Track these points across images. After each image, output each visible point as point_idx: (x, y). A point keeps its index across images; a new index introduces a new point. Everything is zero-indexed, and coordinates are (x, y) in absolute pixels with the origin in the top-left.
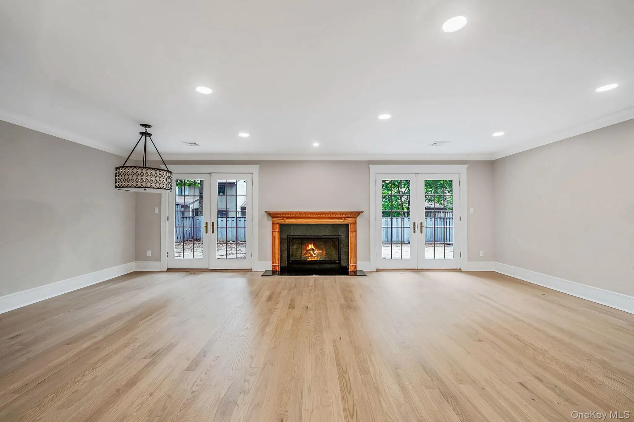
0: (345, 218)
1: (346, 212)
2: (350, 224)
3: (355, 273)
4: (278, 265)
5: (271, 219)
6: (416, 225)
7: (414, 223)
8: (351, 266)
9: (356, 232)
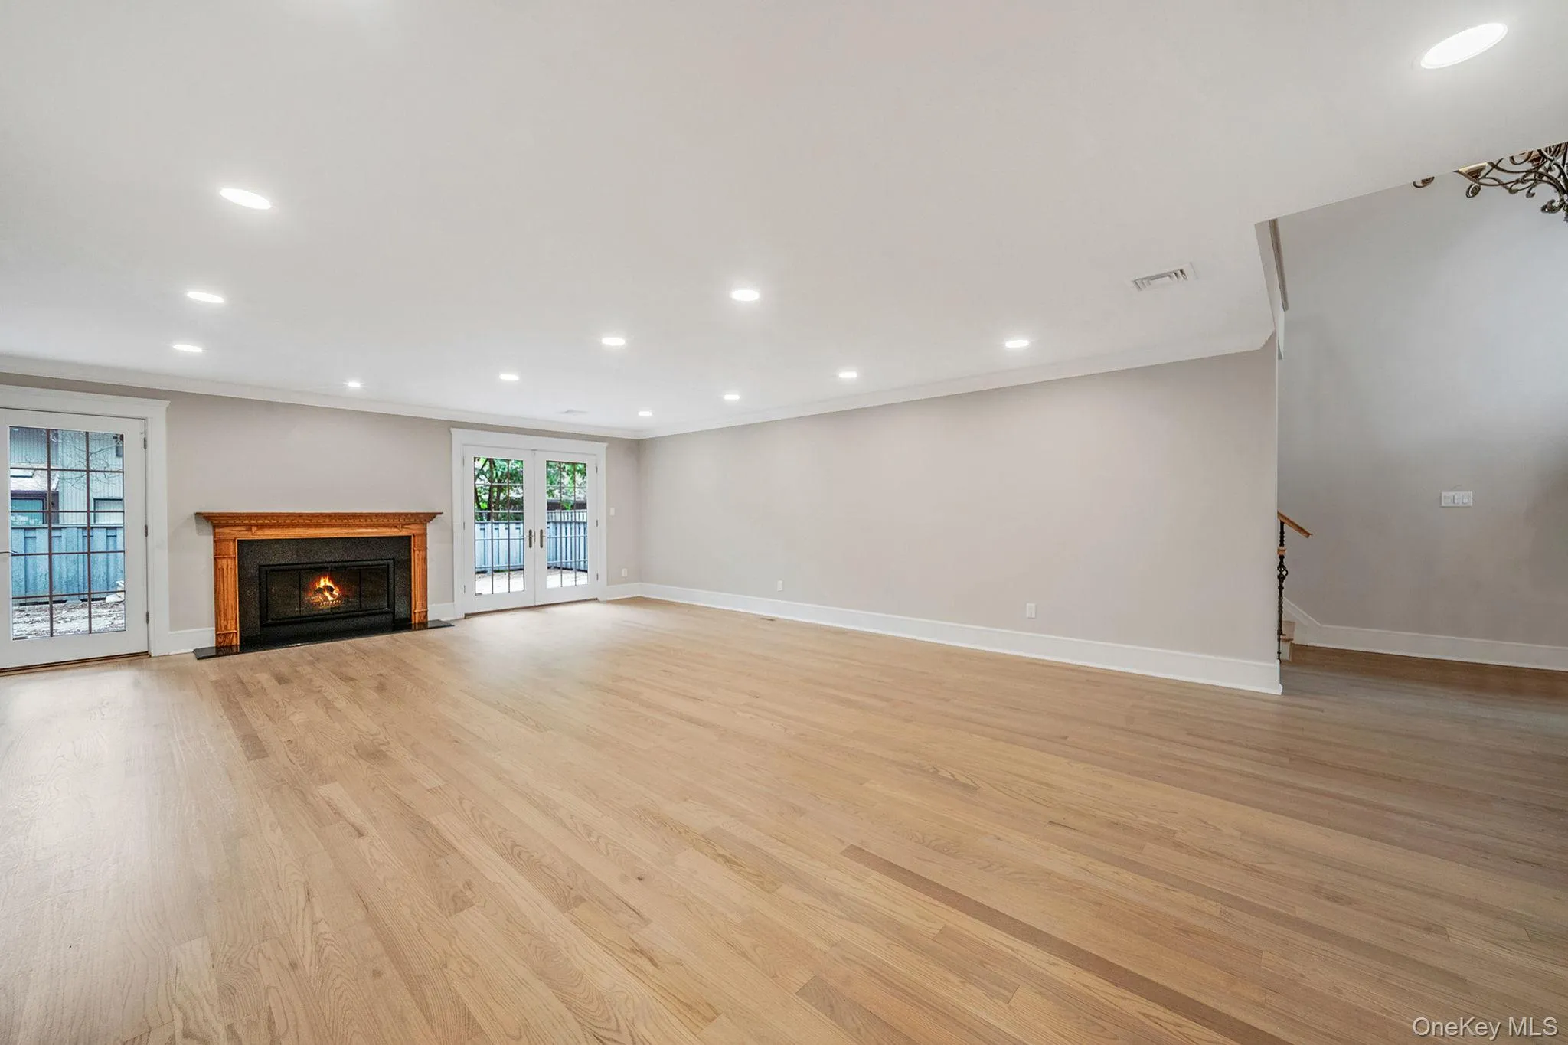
0: (403, 525)
1: (406, 514)
2: (414, 536)
3: (424, 625)
4: (236, 633)
5: (211, 530)
6: (533, 534)
7: (530, 532)
8: (417, 615)
9: (426, 550)
